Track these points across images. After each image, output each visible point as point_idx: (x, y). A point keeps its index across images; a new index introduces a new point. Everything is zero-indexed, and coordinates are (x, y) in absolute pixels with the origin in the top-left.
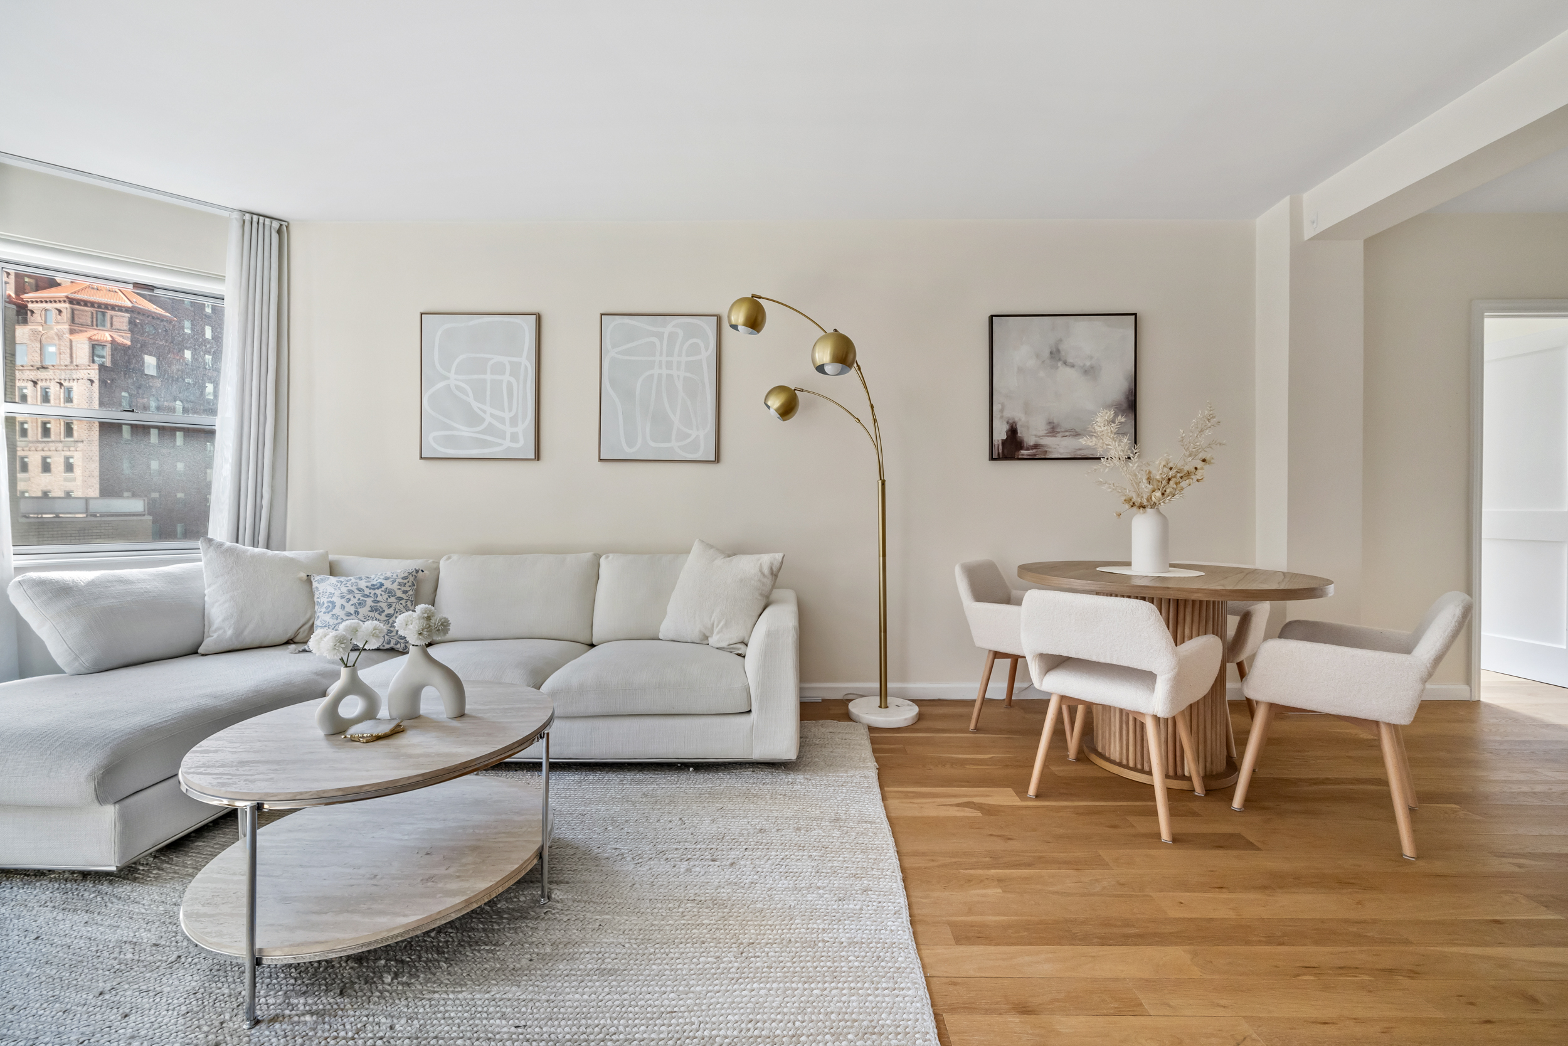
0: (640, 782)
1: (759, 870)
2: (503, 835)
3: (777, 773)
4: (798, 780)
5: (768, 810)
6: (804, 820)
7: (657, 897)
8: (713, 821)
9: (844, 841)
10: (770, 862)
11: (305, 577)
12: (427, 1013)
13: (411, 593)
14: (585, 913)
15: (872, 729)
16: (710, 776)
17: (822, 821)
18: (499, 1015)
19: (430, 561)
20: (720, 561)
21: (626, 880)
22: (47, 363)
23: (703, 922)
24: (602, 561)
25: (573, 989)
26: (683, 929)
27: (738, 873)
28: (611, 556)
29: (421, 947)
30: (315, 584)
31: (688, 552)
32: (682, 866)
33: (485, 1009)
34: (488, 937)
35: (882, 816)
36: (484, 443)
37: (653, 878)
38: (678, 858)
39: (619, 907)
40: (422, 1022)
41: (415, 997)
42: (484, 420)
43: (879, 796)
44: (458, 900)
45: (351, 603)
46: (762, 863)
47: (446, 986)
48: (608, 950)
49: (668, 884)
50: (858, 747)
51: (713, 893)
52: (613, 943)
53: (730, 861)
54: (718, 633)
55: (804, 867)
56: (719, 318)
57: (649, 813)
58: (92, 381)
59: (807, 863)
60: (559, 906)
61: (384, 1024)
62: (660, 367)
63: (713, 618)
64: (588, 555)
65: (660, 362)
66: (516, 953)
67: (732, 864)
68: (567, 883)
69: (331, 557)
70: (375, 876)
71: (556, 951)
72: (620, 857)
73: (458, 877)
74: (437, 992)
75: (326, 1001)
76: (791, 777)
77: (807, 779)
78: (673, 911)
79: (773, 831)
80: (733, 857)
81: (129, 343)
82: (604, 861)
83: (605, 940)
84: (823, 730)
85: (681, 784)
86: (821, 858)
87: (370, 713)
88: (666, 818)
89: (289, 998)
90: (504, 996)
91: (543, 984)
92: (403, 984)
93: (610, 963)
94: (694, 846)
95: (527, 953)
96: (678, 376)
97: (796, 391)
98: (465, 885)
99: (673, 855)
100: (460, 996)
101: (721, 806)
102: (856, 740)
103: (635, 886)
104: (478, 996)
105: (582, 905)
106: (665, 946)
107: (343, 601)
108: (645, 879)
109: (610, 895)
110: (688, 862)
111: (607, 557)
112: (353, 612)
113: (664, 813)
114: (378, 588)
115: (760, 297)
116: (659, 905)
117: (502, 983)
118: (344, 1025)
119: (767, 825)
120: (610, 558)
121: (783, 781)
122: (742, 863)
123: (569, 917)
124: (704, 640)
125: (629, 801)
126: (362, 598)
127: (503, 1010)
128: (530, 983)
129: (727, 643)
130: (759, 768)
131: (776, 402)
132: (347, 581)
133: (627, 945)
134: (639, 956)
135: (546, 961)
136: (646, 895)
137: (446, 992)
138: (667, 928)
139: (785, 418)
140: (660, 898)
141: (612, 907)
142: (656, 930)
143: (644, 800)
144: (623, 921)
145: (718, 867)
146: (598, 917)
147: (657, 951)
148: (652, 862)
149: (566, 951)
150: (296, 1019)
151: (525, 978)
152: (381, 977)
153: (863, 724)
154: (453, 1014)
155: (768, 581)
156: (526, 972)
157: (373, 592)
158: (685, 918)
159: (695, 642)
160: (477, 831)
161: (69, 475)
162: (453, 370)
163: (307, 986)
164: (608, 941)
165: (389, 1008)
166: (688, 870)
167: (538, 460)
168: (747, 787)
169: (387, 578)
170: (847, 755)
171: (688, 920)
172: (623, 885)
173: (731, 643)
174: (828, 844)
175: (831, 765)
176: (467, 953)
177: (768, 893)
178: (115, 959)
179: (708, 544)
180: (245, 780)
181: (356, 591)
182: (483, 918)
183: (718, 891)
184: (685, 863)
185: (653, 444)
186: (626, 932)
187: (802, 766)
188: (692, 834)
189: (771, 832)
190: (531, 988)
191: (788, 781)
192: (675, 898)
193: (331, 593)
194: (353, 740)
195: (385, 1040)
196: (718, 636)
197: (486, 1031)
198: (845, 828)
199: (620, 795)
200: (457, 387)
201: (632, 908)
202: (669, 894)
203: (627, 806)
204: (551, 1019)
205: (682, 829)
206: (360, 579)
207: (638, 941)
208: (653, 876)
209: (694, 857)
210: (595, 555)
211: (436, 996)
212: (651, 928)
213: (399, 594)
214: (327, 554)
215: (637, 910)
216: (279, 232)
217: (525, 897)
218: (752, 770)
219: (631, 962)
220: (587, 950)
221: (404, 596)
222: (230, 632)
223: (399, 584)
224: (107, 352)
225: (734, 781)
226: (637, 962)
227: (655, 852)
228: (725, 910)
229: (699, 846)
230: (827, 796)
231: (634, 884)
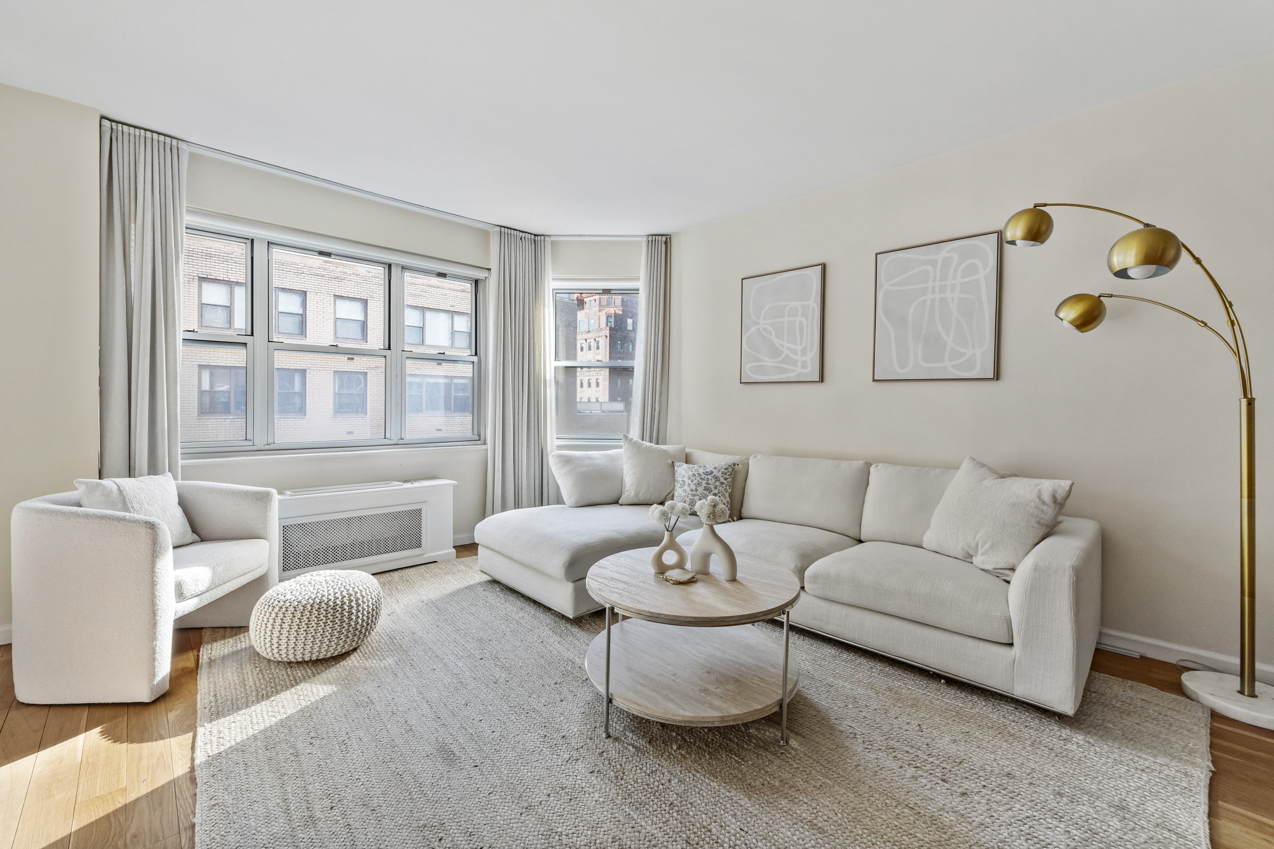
0: (887, 675)
1: (994, 814)
2: (757, 678)
3: (1048, 721)
4: (1074, 739)
5: (1023, 756)
6: (1070, 788)
7: (876, 787)
8: (955, 741)
9: (1124, 837)
10: (1010, 813)
11: (671, 463)
12: (691, 784)
13: (729, 480)
14: (811, 769)
15: (1215, 715)
16: (963, 695)
17: (1097, 799)
18: (732, 813)
19: (744, 458)
20: (990, 482)
21: (853, 758)
22: (590, 329)
23: (917, 834)
24: (872, 469)
25: (787, 826)
26: (894, 830)
27: (968, 806)
28: (880, 465)
29: (698, 735)
30: (676, 468)
31: (957, 468)
32: (909, 771)
33: (725, 803)
34: (739, 751)
35: (1202, 835)
36: (783, 371)
37: (878, 768)
38: (906, 761)
39: (841, 779)
40: (686, 788)
41: (686, 769)
42: (782, 352)
43: (1204, 808)
44: (717, 714)
45: (694, 483)
46: (1000, 809)
47: (705, 771)
48: (822, 810)
49: (890, 781)
50: (1185, 732)
51: (934, 812)
52: (828, 807)
53: (961, 790)
54: (983, 554)
55: (1055, 839)
56: (1000, 234)
57: (889, 707)
58: (606, 336)
59: (1061, 837)
60: (793, 752)
61: (666, 776)
62: (933, 292)
63: (977, 539)
64: (861, 463)
65: (934, 287)
66: (754, 774)
67: (963, 794)
68: (804, 737)
69: (687, 450)
70: (675, 675)
71: (782, 788)
72: (852, 736)
73: (721, 697)
74: (699, 773)
75: (641, 743)
76: (1066, 732)
77: (1089, 743)
78: (889, 808)
79: (1024, 781)
80: (967, 787)
81: (621, 313)
82: (838, 733)
83: (822, 801)
84: (1130, 693)
85: (928, 692)
86: (1083, 842)
87: (680, 565)
88: (905, 718)
89: (626, 730)
90: (738, 801)
91: (767, 808)
92: (682, 755)
93: (821, 822)
94: (926, 757)
95: (761, 777)
96: (953, 299)
97: (1101, 298)
98: (724, 705)
99: (902, 756)
100: (712, 784)
101: (968, 730)
102: (1185, 722)
103: (859, 767)
104: (722, 790)
105: (811, 761)
106: (873, 835)
107: (689, 481)
108: (870, 766)
109: (836, 764)
110: (916, 769)
111: (877, 466)
112: (694, 489)
113: (904, 713)
114: (709, 475)
115: (1045, 205)
116: (877, 796)
117: (740, 790)
118: (646, 763)
119: (1018, 772)
120: (879, 467)
121: (1054, 733)
122: (976, 798)
123: (798, 766)
124: (968, 558)
125: (873, 689)
126: (700, 481)
127: (736, 811)
128: (758, 801)
129: (993, 566)
130: (1024, 707)
131: (1072, 313)
132: (693, 468)
133: (839, 815)
134: (846, 831)
135: (773, 792)
136: (867, 781)
137: (704, 776)
138: (879, 820)
139: (1084, 329)
140: (880, 789)
141: (835, 776)
142: (868, 817)
143: (888, 693)
144: (841, 792)
145: (947, 789)
146: (821, 778)
147: (864, 835)
148: (880, 754)
149: (790, 792)
150: (626, 745)
151: (755, 796)
152: (671, 744)
153: (1203, 706)
154: (704, 794)
155: (1050, 511)
156: (757, 792)
157: (706, 477)
158: (899, 820)
159: (958, 557)
160: (742, 668)
161: (598, 389)
162: (762, 318)
163: (635, 727)
164: (824, 802)
165: (671, 767)
166: (914, 778)
167: (822, 382)
168: (1004, 722)
169: (715, 468)
170: (1163, 736)
171: (901, 824)
172: (849, 761)
173: (998, 566)
174: (1099, 830)
175: (1131, 739)
176: (723, 755)
177: (999, 844)
178: (564, 667)
179: (979, 463)
180: (610, 590)
181: (697, 475)
182: (739, 735)
183: (941, 813)
184: (912, 769)
185: (925, 365)
186: (841, 803)
187: (1085, 725)
188: (927, 745)
189: (1022, 782)
190: (757, 806)
191: (1060, 736)
192: (894, 797)
193: (683, 475)
194: (667, 580)
195: (664, 787)
196: (983, 557)
197: (721, 819)
198: (1131, 823)
199: (866, 680)
200: (765, 329)
201: (852, 786)
202: (889, 790)
203: (869, 692)
204: (765, 839)
205: (918, 736)
206: (700, 467)
207: (850, 817)
208: (878, 766)
209: (924, 767)
210: (866, 463)
211: (698, 775)
212: (864, 812)
213: (722, 480)
214: (685, 448)
215: (855, 790)
216: (666, 243)
217: (770, 733)
218: (1014, 706)
219: (839, 832)
220: (806, 800)
221: (725, 482)
222: (633, 493)
223: (722, 473)
224: (612, 320)
225: (990, 710)
226: (844, 834)
227: (886, 745)
228: (943, 835)
229: (931, 760)
230: (1114, 773)
231: (859, 765)
